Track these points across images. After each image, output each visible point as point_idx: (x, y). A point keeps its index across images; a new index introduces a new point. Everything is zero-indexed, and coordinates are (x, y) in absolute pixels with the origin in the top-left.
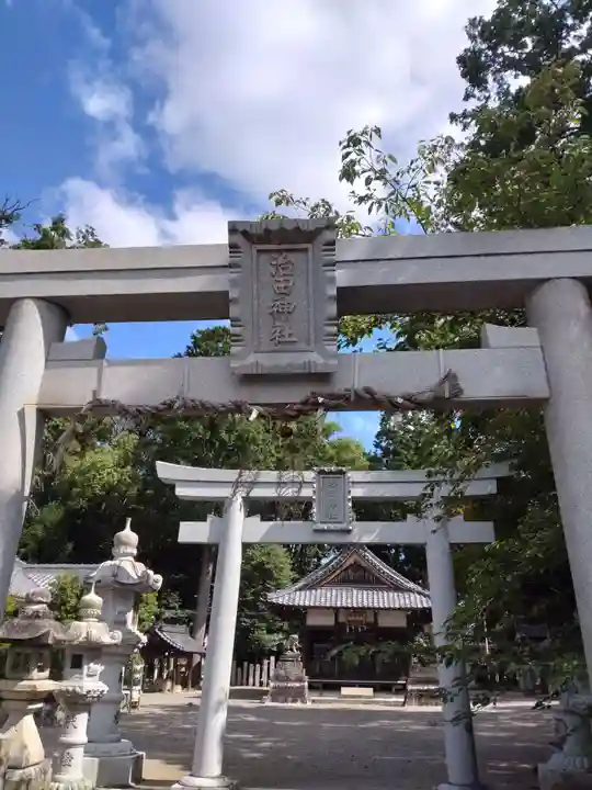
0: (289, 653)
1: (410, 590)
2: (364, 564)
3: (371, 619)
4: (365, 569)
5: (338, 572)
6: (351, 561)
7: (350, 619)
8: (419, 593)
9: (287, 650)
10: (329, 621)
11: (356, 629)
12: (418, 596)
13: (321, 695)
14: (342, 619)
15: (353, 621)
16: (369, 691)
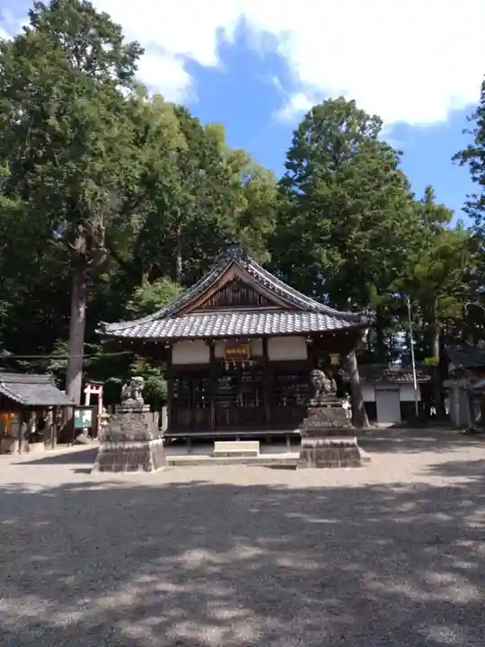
0: (130, 401)
1: (310, 310)
2: (246, 280)
3: (259, 351)
4: (249, 287)
5: (212, 292)
6: (230, 277)
7: (229, 352)
8: (323, 313)
9: (126, 398)
10: (201, 357)
11: (239, 364)
12: (320, 316)
13: (190, 453)
14: (219, 353)
15: (233, 355)
16: (253, 446)
